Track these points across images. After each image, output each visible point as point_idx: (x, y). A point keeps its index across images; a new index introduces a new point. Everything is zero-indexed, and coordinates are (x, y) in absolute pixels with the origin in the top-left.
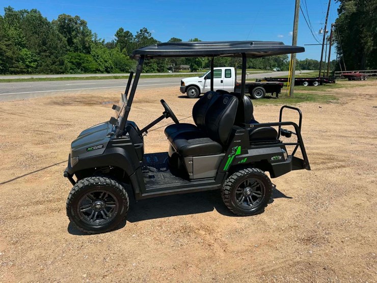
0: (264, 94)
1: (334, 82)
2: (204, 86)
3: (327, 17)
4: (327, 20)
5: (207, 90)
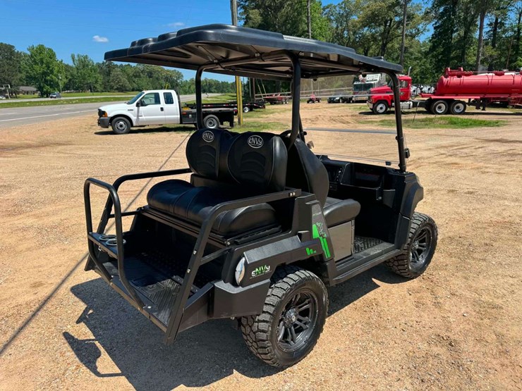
0: (218, 124)
1: (264, 107)
2: (138, 116)
5: (143, 121)
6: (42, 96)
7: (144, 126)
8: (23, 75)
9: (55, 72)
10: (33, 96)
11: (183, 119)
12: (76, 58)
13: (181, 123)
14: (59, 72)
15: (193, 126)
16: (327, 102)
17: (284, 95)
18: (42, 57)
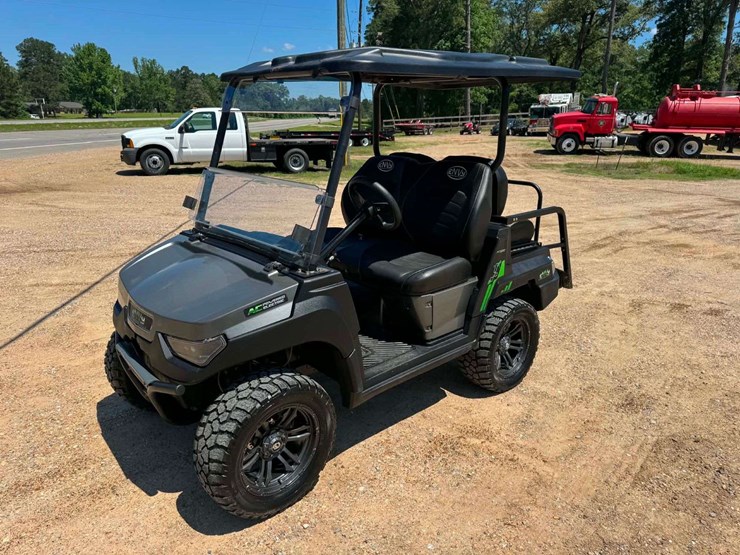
0: (307, 163)
1: (393, 139)
2: (181, 148)
3: (360, 20)
4: (360, 26)
5: (189, 155)
6: (90, 117)
7: (192, 163)
8: (65, 86)
9: (109, 83)
10: (78, 115)
11: (252, 154)
12: (140, 63)
13: (249, 160)
14: (114, 82)
15: (272, 165)
16: (489, 133)
17: (426, 121)
18: (92, 61)
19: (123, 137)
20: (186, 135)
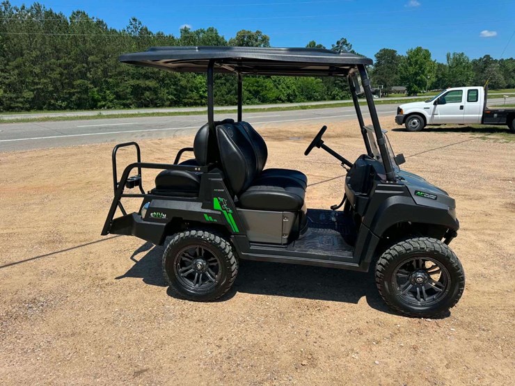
2: (433, 114)
5: (438, 120)
6: (409, 95)
7: (440, 125)
8: (398, 77)
9: (426, 72)
11: (486, 119)
12: (452, 57)
13: (482, 123)
14: (429, 72)
15: (506, 127)
18: (419, 58)
19: (399, 108)
20: (438, 106)
